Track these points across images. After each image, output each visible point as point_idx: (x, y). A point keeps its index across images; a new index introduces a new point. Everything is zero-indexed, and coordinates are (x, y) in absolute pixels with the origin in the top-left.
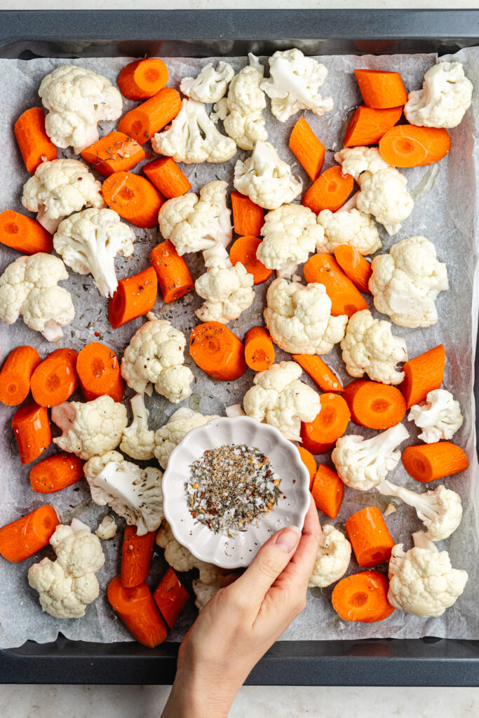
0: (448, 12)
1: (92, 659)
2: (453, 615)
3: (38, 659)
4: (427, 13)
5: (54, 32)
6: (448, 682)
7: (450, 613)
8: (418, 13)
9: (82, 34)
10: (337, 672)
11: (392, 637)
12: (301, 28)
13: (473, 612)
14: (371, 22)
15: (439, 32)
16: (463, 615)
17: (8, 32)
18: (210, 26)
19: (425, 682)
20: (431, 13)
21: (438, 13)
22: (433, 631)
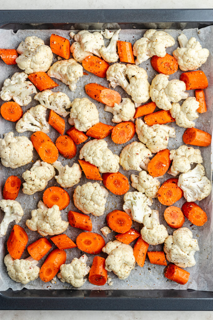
0: (200, 10)
1: (42, 299)
2: (201, 280)
3: (18, 299)
4: (190, 11)
5: (24, 19)
6: (200, 309)
7: (199, 279)
8: (186, 11)
9: (37, 21)
10: (151, 304)
11: (174, 289)
12: (134, 17)
13: (210, 279)
14: (165, 15)
15: (196, 19)
16: (206, 280)
17: (4, 19)
18: (94, 17)
19: (190, 309)
20: (192, 11)
21: (195, 10)
22: (191, 286)
